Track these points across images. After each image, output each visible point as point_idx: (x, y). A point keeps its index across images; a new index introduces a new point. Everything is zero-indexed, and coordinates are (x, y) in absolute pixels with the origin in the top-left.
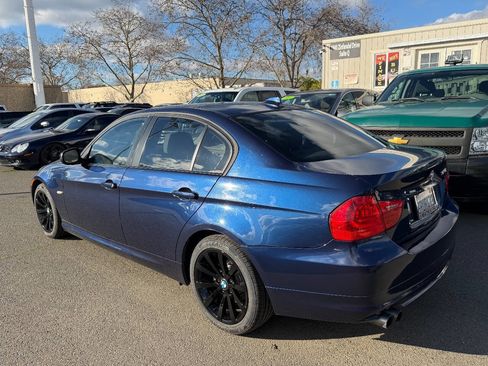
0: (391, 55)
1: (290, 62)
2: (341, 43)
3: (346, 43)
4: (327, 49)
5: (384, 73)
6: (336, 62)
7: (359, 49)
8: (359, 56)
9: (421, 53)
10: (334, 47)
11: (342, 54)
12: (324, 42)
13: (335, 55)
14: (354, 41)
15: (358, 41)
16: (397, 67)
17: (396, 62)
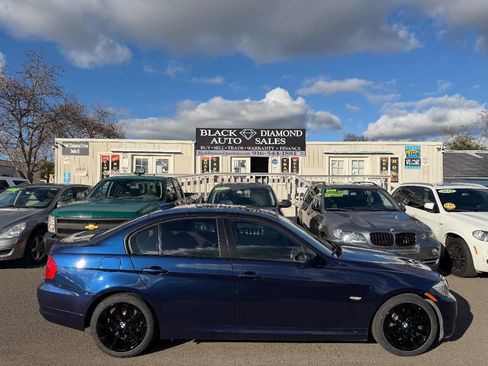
0: (113, 156)
1: (27, 148)
2: (72, 142)
3: (76, 143)
4: (59, 146)
5: (108, 169)
6: (67, 157)
7: (87, 149)
8: (87, 154)
9: (135, 157)
10: (66, 145)
11: (73, 152)
12: (56, 140)
13: (66, 152)
14: (84, 143)
15: (87, 143)
16: (118, 166)
17: (118, 162)
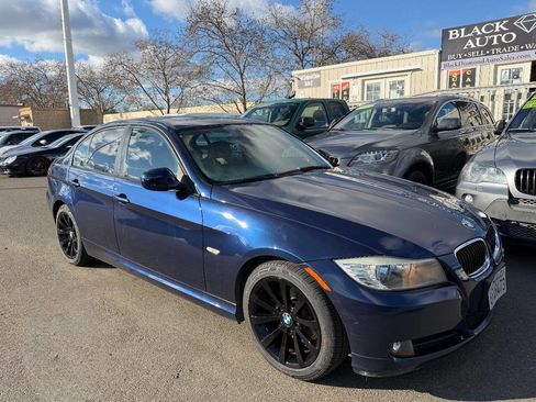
0: (343, 84)
2: (307, 74)
3: (309, 74)
4: (296, 80)
7: (319, 79)
8: (319, 85)
9: (366, 82)
10: (301, 78)
11: (306, 84)
12: (294, 73)
14: (316, 72)
15: (319, 72)
17: (348, 90)
